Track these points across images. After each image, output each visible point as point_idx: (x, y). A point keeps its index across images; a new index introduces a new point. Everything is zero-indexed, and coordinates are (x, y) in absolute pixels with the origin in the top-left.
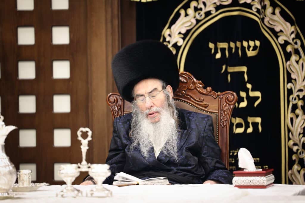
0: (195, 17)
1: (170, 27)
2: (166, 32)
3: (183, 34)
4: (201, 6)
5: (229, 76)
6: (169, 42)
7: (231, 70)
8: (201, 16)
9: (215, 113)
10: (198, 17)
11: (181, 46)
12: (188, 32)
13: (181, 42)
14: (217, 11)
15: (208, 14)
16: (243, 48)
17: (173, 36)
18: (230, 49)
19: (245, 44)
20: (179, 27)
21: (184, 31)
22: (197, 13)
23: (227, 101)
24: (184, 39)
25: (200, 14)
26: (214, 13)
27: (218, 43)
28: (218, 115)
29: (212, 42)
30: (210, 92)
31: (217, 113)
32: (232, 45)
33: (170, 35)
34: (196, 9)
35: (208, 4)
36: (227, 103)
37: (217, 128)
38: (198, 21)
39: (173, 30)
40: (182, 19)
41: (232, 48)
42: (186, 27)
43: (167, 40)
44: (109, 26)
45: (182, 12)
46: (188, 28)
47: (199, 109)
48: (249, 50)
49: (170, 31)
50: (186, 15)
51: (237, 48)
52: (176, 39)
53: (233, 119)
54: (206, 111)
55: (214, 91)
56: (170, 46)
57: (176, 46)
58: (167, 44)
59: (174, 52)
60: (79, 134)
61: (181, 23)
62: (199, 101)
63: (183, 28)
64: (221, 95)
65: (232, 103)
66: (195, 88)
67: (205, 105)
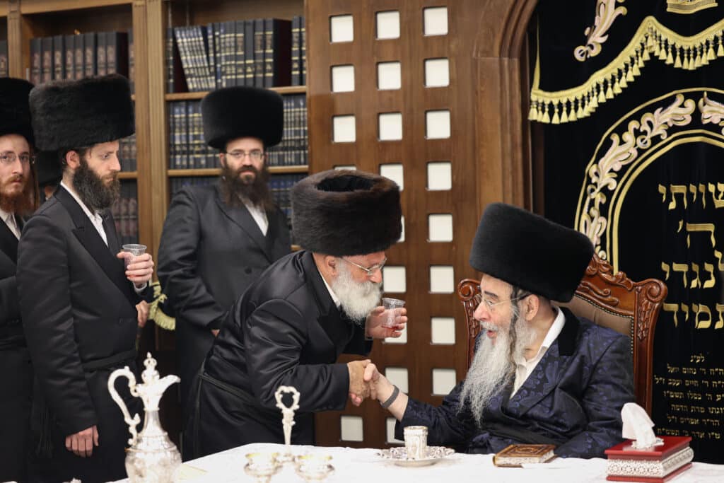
0: (636, 145)
1: (596, 162)
2: (591, 169)
3: (616, 172)
4: (645, 127)
5: (689, 238)
6: (596, 184)
7: (691, 228)
8: (646, 142)
9: (629, 315)
10: (640, 145)
11: (614, 191)
12: (625, 168)
13: (613, 185)
14: (669, 135)
15: (656, 139)
16: (708, 194)
17: (601, 176)
18: (690, 195)
19: (712, 188)
20: (610, 161)
21: (617, 168)
22: (639, 139)
23: (649, 297)
24: (618, 180)
25: (644, 141)
26: (665, 138)
27: (672, 186)
28: (633, 320)
29: (662, 184)
30: (623, 279)
31: (632, 315)
32: (693, 189)
33: (597, 174)
34: (637, 133)
35: (655, 125)
36: (649, 300)
38: (640, 152)
39: (602, 167)
40: (615, 149)
41: (693, 194)
42: (620, 161)
43: (594, 180)
44: (508, 161)
45: (615, 138)
46: (625, 163)
47: (603, 308)
48: (717, 199)
49: (598, 168)
50: (622, 142)
51: (699, 194)
52: (607, 180)
53: (694, 307)
54: (614, 312)
55: (627, 279)
56: (597, 190)
57: (606, 191)
58: (594, 187)
59: (604, 201)
60: (278, 396)
61: (613, 155)
62: (603, 294)
63: (616, 162)
64: (638, 286)
65: (656, 299)
66: (597, 274)
67: (613, 301)
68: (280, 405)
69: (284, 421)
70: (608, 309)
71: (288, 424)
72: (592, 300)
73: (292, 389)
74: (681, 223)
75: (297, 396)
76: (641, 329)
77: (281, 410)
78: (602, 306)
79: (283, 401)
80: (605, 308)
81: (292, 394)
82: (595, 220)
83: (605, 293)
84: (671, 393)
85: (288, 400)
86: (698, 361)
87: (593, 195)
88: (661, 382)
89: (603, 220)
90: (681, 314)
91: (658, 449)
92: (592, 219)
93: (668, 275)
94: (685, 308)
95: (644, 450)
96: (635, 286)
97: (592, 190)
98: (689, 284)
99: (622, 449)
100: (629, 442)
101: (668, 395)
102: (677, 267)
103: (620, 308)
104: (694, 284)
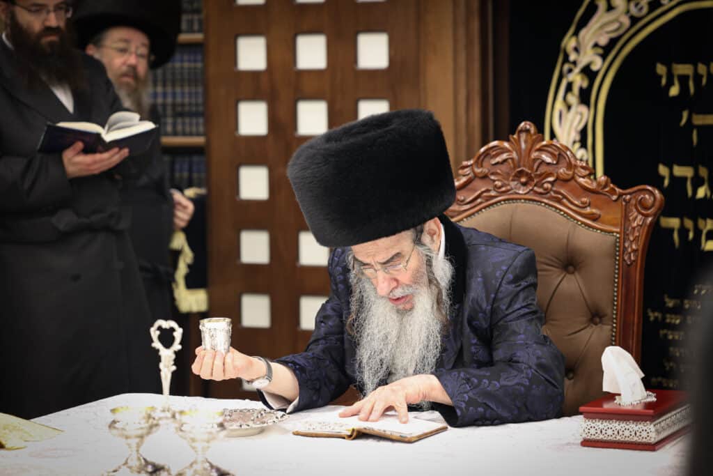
0: (628, 12)
1: (576, 34)
2: (569, 43)
3: (603, 48)
5: (695, 133)
6: (575, 63)
7: (699, 120)
8: (641, 9)
9: (613, 232)
10: (634, 11)
11: (597, 73)
12: (613, 42)
13: (598, 64)
15: (654, 4)
17: (582, 52)
18: (697, 77)
20: (595, 32)
21: (603, 41)
22: (632, 5)
23: (639, 209)
24: (604, 57)
25: (639, 7)
26: (667, 3)
27: (674, 65)
28: (619, 238)
29: (663, 63)
30: (606, 186)
31: (617, 233)
32: (702, 69)
33: (576, 50)
36: (640, 213)
37: (617, 267)
38: (634, 20)
39: (584, 38)
40: (601, 17)
41: (701, 76)
42: (608, 33)
43: (572, 57)
45: (601, 2)
46: (614, 35)
47: (579, 223)
49: (578, 42)
50: (610, 8)
52: (589, 57)
53: (701, 223)
54: (593, 228)
55: (612, 185)
56: (577, 70)
57: (588, 72)
58: (572, 66)
59: (585, 85)
60: (154, 333)
61: (598, 25)
62: (581, 205)
63: (601, 35)
64: (626, 194)
65: (649, 212)
66: (573, 178)
67: (593, 214)
68: (157, 344)
69: (161, 366)
70: (586, 225)
71: (167, 368)
72: (565, 213)
73: (173, 324)
74: (685, 115)
75: (178, 333)
76: (629, 250)
77: (158, 351)
78: (578, 220)
79: (161, 338)
80: (583, 223)
81: (172, 330)
82: (573, 110)
83: (582, 203)
84: (669, 332)
85: (167, 338)
86: (703, 292)
87: (571, 77)
88: (656, 318)
89: (583, 109)
90: (683, 231)
91: (648, 406)
92: (569, 107)
93: (666, 182)
94: (689, 224)
95: (630, 408)
96: (620, 195)
97: (570, 71)
98: (695, 192)
99: (601, 406)
100: (611, 397)
101: (666, 335)
102: (679, 171)
103: (603, 223)
104: (701, 192)
